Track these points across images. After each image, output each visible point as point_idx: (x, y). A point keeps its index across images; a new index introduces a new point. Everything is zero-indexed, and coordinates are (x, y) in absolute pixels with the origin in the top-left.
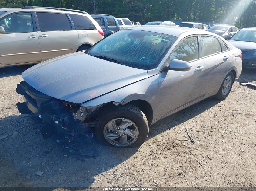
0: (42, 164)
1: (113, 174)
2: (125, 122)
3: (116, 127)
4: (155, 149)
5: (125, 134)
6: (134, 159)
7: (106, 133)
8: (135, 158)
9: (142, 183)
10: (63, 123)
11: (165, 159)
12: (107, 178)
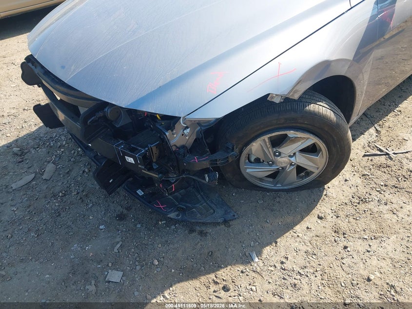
0: (116, 250)
1: (282, 268)
2: (295, 140)
3: (270, 151)
4: (362, 191)
5: (291, 165)
6: (319, 221)
7: (246, 164)
8: (320, 218)
9: (358, 292)
10: (146, 160)
11: (395, 216)
12: (269, 283)
